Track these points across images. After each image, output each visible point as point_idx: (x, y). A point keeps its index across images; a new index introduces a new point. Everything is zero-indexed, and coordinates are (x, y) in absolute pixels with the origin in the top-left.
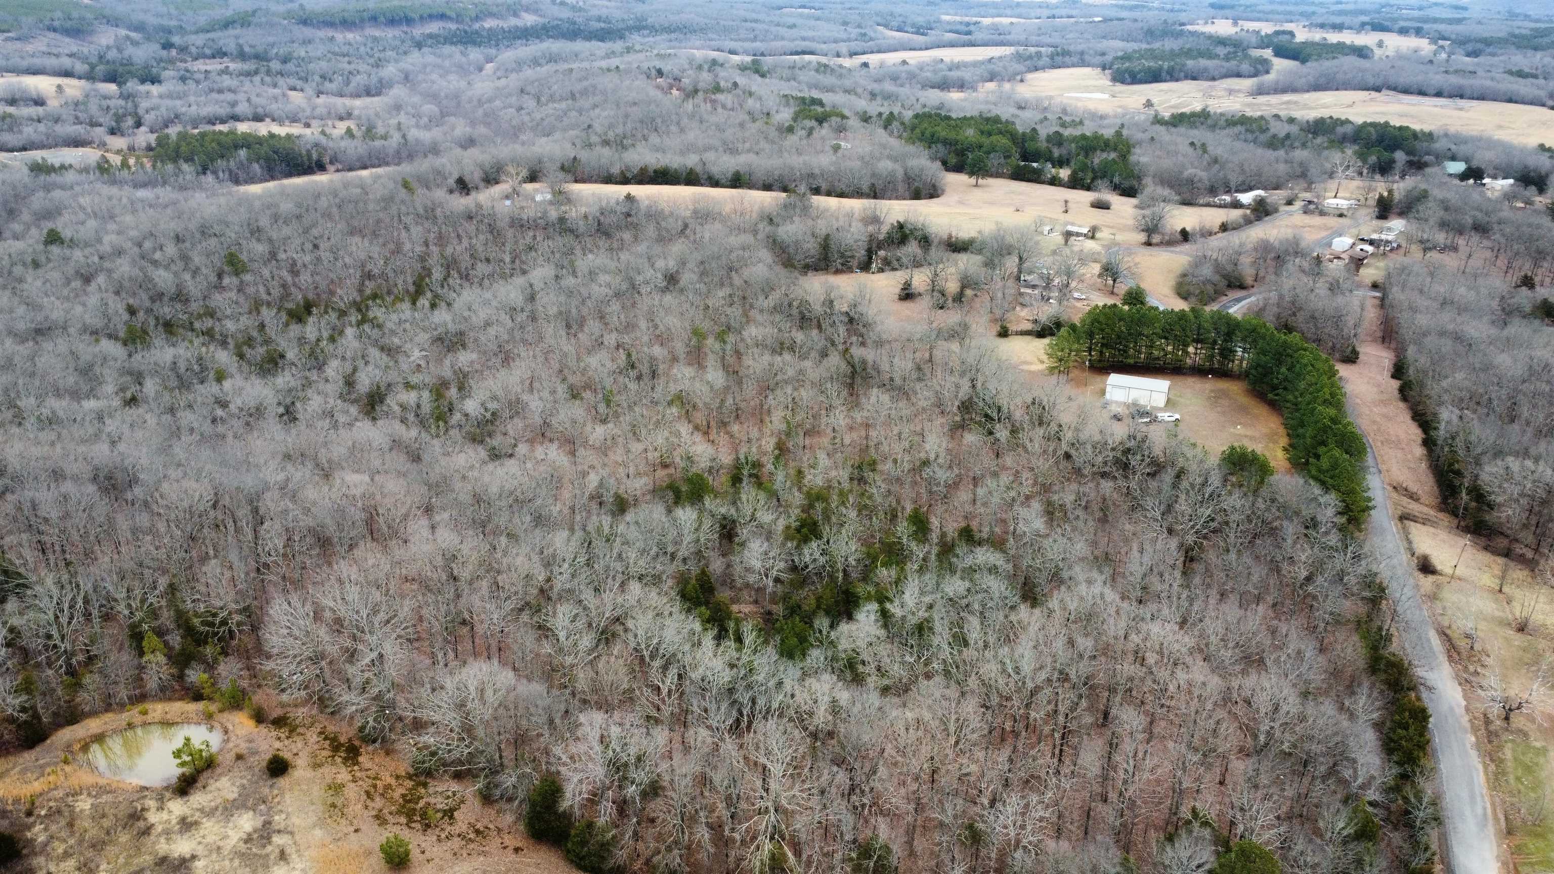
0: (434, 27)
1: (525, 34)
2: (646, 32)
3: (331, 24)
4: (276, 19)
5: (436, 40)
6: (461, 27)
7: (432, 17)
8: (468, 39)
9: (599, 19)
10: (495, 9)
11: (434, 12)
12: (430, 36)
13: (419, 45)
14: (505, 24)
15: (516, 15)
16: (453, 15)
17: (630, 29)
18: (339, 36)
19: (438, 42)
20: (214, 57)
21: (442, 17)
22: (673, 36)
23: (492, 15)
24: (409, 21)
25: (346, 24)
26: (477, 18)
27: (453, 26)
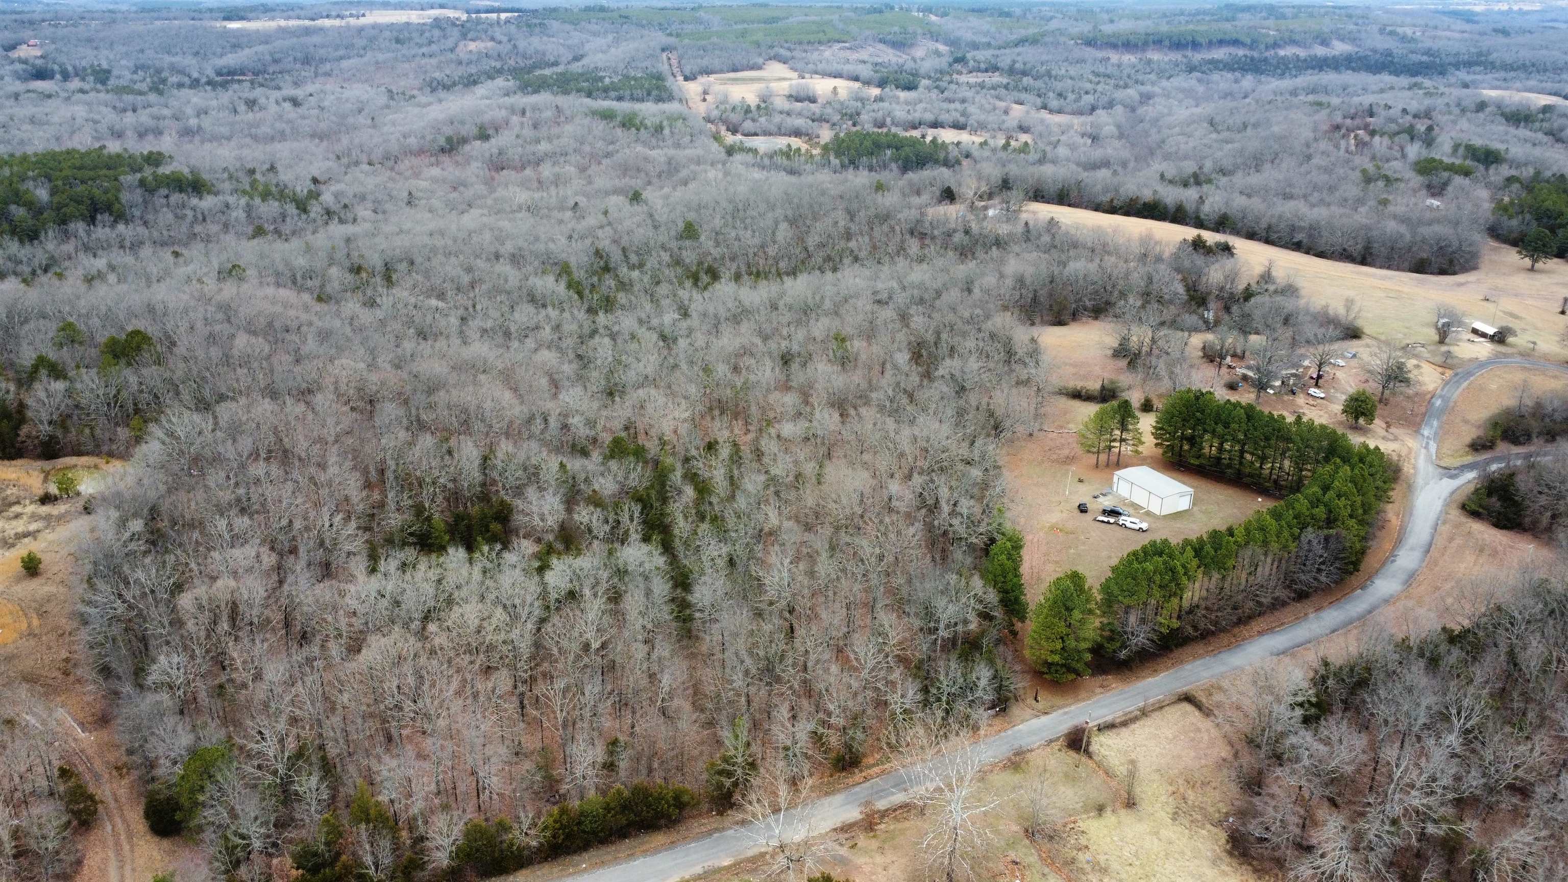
0: (1220, 54)
1: (1321, 64)
2: (1477, 69)
3: (1114, 46)
4: (1062, 39)
5: (1215, 65)
6: (1248, 53)
7: (1221, 43)
8: (1255, 67)
9: (1428, 52)
10: (1297, 37)
11: (1227, 37)
12: (1212, 62)
13: (1191, 69)
14: (1302, 53)
15: (1325, 43)
16: (1249, 41)
17: (1457, 66)
18: (1114, 57)
19: (1216, 68)
20: (986, 71)
21: (1236, 42)
22: (1513, 74)
23: (1293, 42)
24: (1195, 45)
25: (1128, 45)
26: (1275, 45)
27: (1241, 52)
